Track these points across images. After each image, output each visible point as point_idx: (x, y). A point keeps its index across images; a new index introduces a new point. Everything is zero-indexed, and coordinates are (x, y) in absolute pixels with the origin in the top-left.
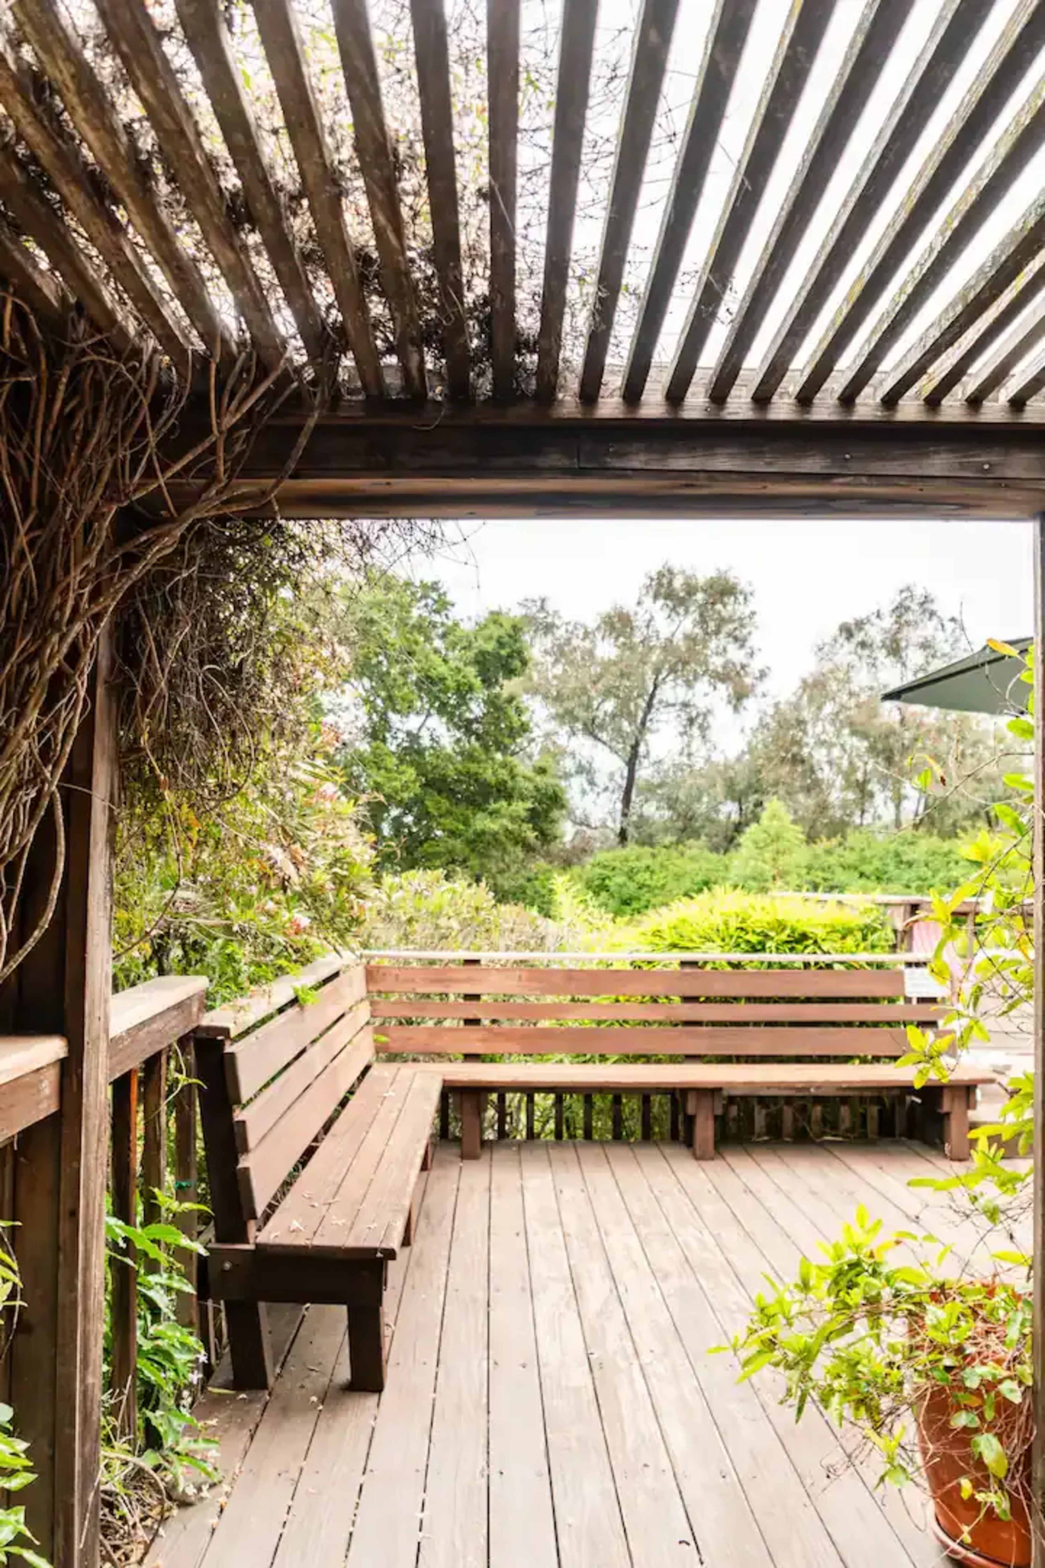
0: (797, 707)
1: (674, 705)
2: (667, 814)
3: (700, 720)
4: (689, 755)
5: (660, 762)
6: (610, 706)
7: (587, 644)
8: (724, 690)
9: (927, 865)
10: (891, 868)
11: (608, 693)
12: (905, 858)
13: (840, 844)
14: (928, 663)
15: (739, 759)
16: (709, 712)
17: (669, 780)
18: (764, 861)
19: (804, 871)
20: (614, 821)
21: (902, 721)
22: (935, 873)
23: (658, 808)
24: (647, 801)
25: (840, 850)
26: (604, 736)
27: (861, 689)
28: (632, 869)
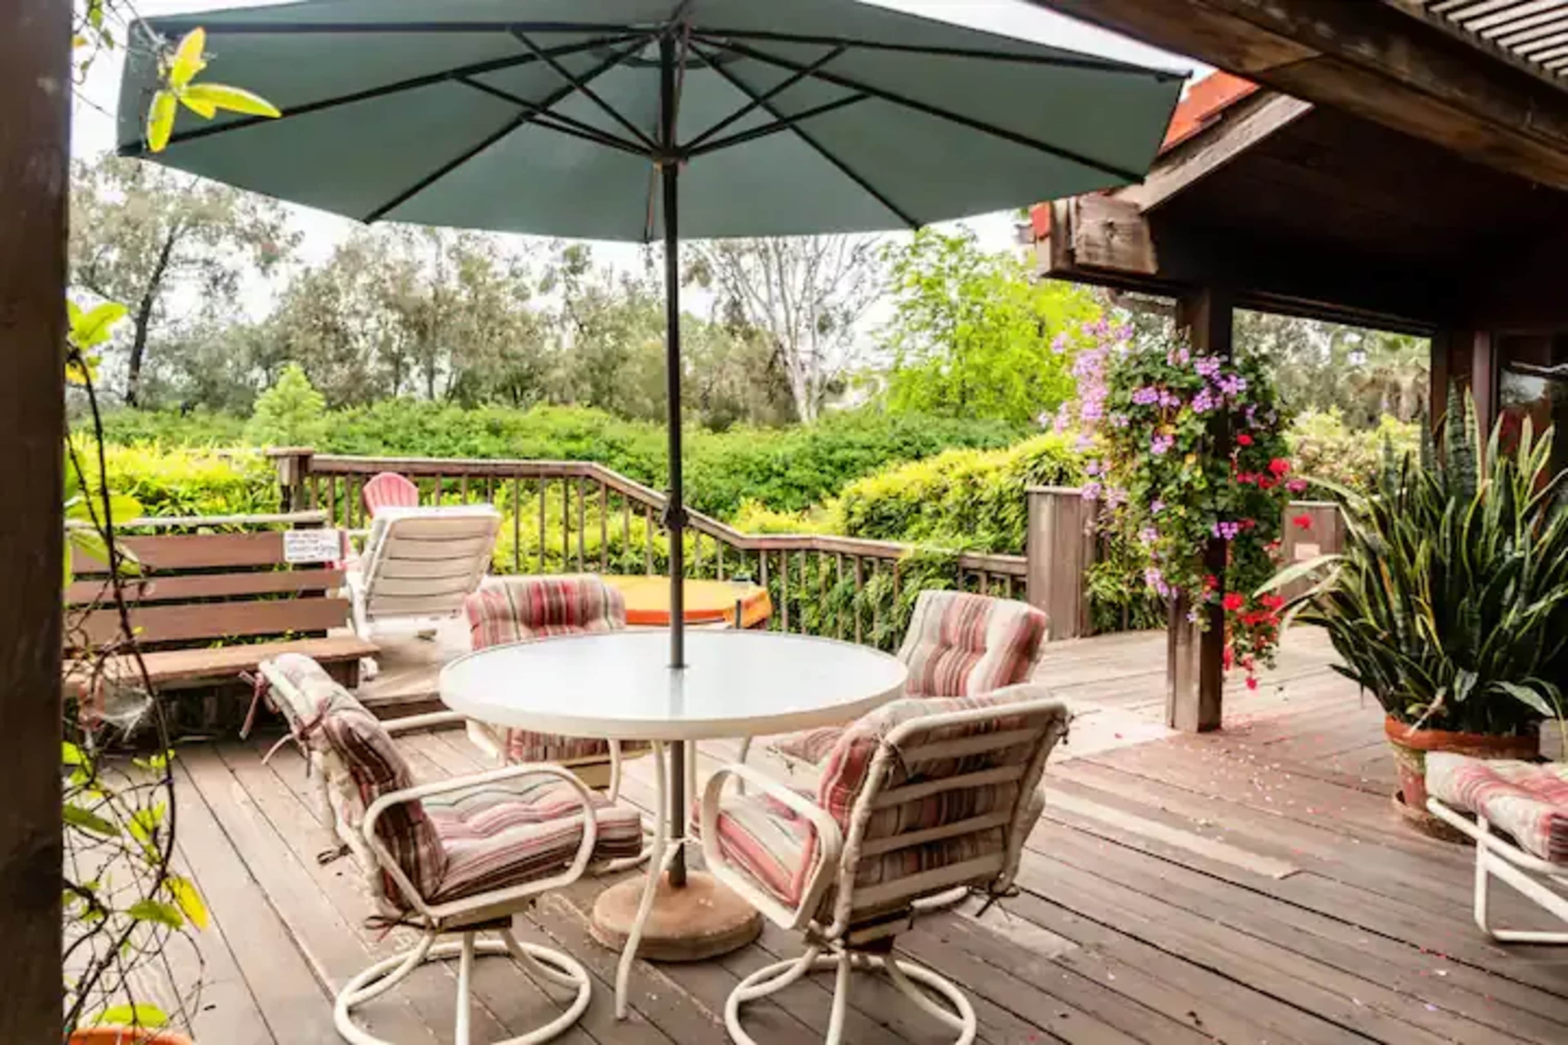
0: (327, 273)
1: (193, 262)
2: (186, 378)
3: (226, 280)
4: (212, 317)
5: (176, 321)
6: (114, 255)
7: (86, 184)
8: (251, 251)
9: (448, 434)
10: (416, 436)
11: (111, 241)
12: (429, 426)
13: (365, 413)
14: (461, 244)
15: (266, 324)
16: (235, 274)
17: (188, 342)
18: (282, 428)
19: (324, 439)
20: (120, 384)
21: (436, 298)
22: (457, 441)
23: (175, 372)
24: (161, 363)
25: (364, 419)
26: (109, 290)
27: (396, 262)
28: (128, 436)
